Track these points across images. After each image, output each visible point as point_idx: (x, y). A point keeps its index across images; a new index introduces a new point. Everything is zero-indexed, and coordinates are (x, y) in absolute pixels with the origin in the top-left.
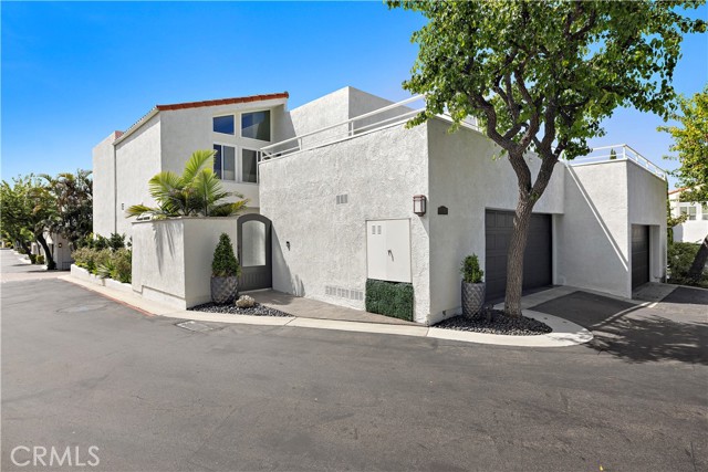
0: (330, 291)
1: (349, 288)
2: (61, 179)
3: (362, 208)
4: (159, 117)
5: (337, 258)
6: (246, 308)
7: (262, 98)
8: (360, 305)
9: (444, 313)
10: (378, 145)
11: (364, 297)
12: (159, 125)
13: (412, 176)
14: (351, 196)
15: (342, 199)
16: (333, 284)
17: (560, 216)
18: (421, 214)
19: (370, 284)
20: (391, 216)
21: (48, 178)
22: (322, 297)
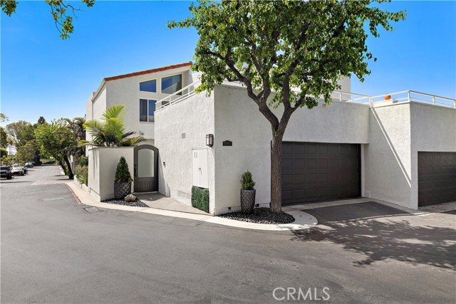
0: (179, 193)
1: (186, 191)
2: (76, 121)
3: (191, 142)
4: (105, 85)
5: (182, 173)
6: (130, 202)
7: (173, 67)
8: (188, 202)
9: (230, 208)
11: (191, 197)
14: (187, 134)
15: (184, 136)
16: (180, 189)
17: (366, 145)
18: (211, 146)
19: (194, 188)
21: (69, 121)
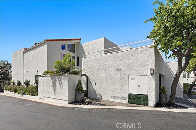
0: (113, 97)
1: (121, 96)
3: (127, 73)
4: (46, 43)
5: (116, 88)
8: (126, 101)
10: (134, 53)
12: (46, 46)
13: (148, 63)
14: (122, 69)
15: (119, 70)
16: (114, 95)
18: (152, 74)
20: (139, 75)
22: (109, 99)
